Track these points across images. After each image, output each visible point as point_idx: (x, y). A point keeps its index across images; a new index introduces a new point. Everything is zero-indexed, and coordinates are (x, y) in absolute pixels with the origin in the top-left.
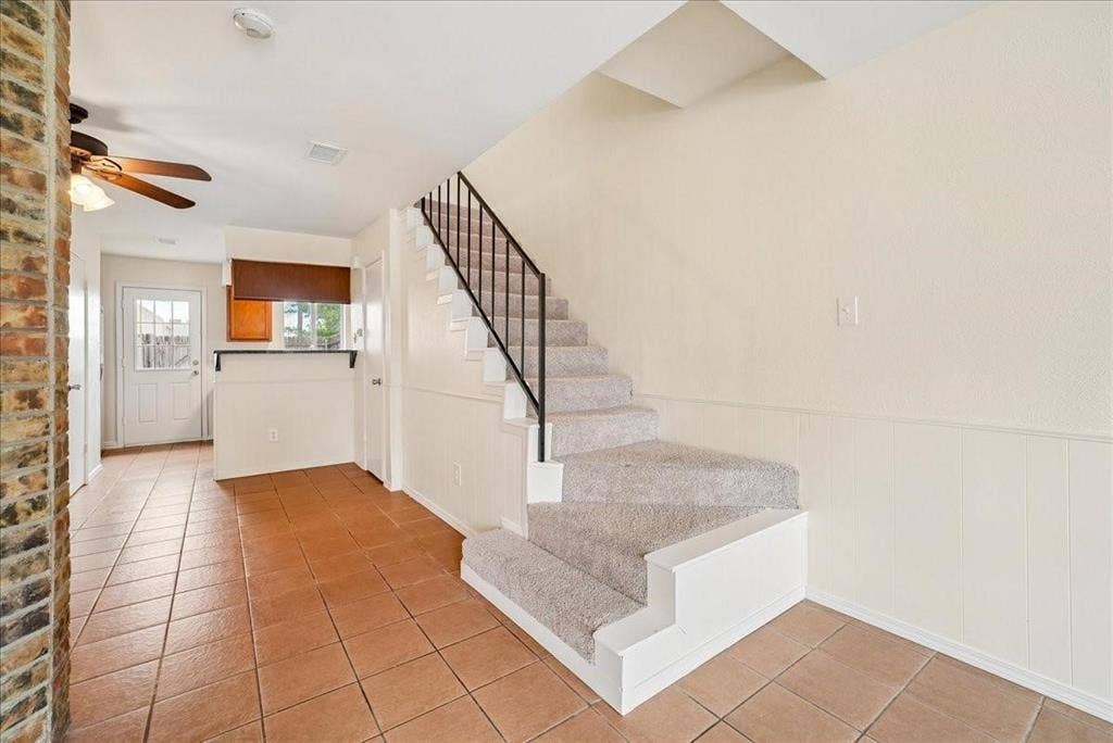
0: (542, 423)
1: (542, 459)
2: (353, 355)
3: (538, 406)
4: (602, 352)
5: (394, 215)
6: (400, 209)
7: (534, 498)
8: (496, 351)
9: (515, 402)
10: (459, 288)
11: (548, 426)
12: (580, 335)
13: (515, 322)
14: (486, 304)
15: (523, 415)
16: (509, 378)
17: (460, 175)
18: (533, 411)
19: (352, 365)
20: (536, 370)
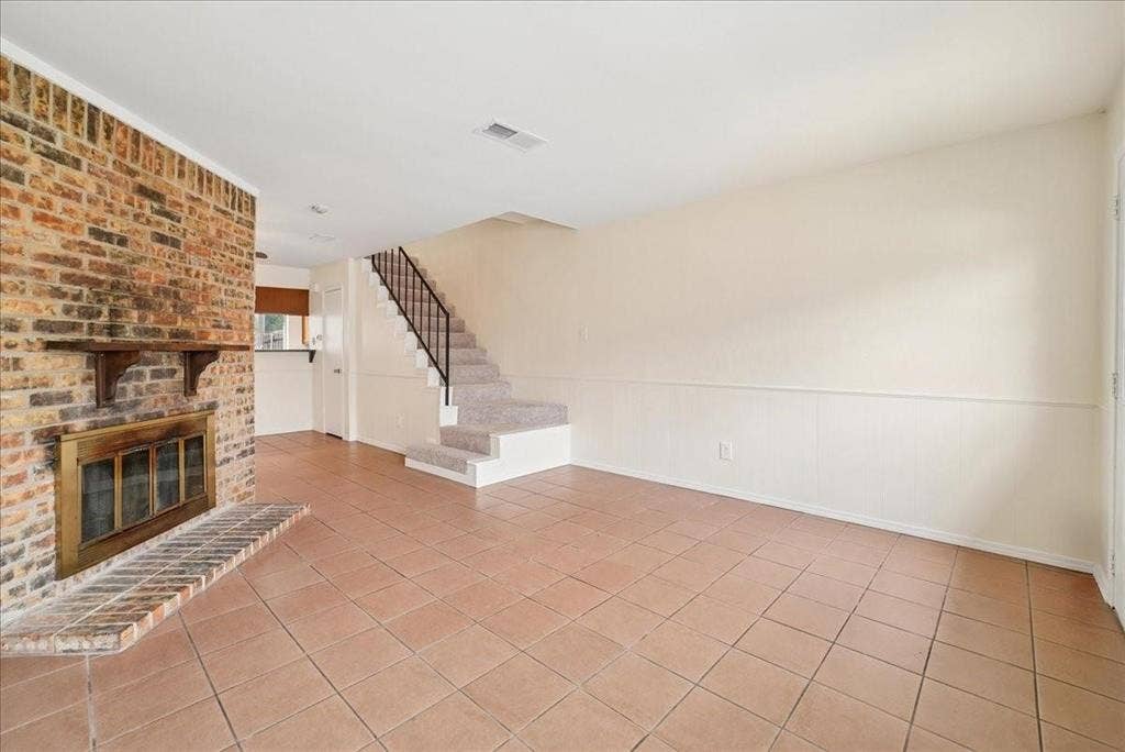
0: (447, 385)
1: (447, 404)
2: (312, 353)
3: (445, 378)
4: (484, 351)
5: (352, 263)
6: (356, 259)
7: (443, 424)
8: (423, 350)
9: (433, 376)
10: (399, 314)
11: (451, 389)
12: (470, 343)
13: (433, 334)
14: (417, 325)
15: (437, 384)
16: (430, 366)
17: (401, 249)
18: (443, 382)
19: (311, 361)
20: (444, 362)
